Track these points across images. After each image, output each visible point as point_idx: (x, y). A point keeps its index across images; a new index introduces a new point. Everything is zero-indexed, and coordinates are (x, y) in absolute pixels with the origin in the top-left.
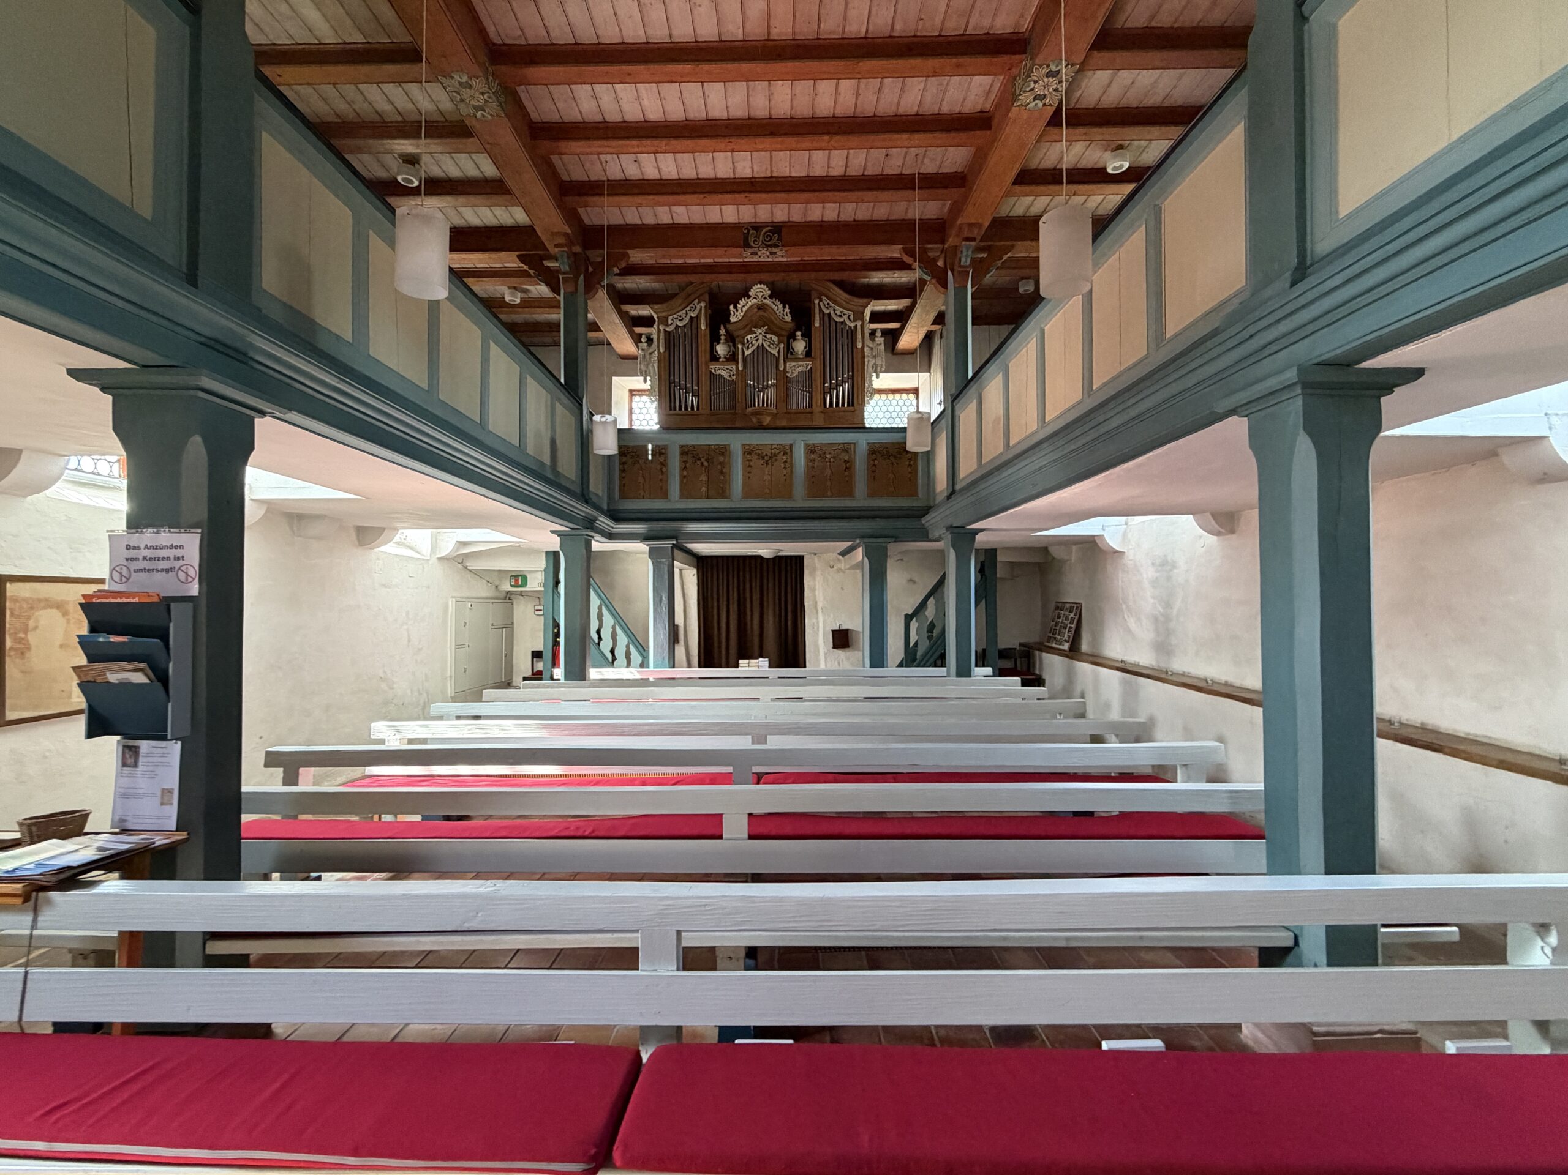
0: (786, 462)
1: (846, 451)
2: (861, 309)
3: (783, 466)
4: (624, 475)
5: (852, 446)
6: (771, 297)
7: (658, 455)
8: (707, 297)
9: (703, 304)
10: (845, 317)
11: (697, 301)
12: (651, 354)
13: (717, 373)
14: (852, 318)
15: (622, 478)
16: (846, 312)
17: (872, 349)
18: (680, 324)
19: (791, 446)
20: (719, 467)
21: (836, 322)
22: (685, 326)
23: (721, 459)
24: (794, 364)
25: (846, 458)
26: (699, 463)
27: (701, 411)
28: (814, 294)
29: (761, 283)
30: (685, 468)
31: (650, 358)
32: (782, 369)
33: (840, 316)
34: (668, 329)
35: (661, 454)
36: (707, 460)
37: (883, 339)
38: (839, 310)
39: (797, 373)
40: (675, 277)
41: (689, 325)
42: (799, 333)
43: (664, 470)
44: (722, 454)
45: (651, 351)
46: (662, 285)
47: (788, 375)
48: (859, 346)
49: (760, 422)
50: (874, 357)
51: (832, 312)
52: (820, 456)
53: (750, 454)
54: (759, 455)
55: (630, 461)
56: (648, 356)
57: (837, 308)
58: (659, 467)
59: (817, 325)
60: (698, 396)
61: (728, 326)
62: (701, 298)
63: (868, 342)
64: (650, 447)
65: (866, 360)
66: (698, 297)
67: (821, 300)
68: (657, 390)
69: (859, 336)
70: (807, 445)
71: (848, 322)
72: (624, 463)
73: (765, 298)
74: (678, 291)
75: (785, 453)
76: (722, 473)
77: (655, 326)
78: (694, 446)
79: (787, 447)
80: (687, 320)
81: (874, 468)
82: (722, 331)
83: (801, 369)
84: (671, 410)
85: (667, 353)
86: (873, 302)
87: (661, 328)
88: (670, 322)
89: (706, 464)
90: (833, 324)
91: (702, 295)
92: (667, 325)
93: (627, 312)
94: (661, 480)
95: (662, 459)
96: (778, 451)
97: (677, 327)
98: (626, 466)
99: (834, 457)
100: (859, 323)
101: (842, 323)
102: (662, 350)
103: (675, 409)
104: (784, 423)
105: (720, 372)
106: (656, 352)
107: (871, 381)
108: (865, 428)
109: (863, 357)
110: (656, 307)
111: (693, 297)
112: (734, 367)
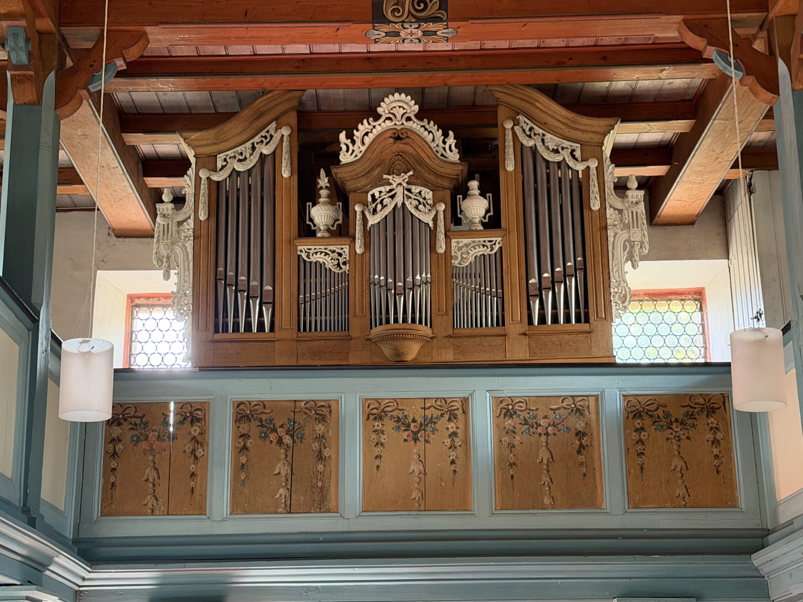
0: (454, 434)
1: (579, 411)
2: (596, 138)
3: (448, 442)
4: (113, 464)
5: (592, 402)
6: (419, 116)
7: (188, 422)
8: (293, 118)
9: (285, 131)
10: (565, 154)
11: (274, 125)
12: (180, 224)
13: (313, 259)
14: (578, 154)
15: (109, 471)
16: (566, 144)
17: (620, 211)
18: (240, 168)
19: (465, 401)
20: (315, 446)
21: (547, 162)
22: (249, 171)
23: (320, 428)
24: (466, 241)
25: (580, 425)
26: (272, 437)
27: (278, 334)
28: (502, 112)
29: (400, 90)
30: (245, 448)
31: (178, 232)
32: (441, 250)
33: (556, 151)
34: (216, 178)
35: (194, 420)
36: (291, 433)
37: (642, 193)
38: (552, 140)
39: (471, 259)
40: (232, 80)
41: (258, 169)
42: (474, 185)
43: (200, 452)
44: (322, 419)
45: (180, 218)
46: (206, 94)
47: (455, 262)
48: (596, 206)
49: (398, 353)
50: (627, 227)
51: (539, 145)
52: (526, 422)
53: (379, 418)
54: (399, 420)
55: (128, 436)
56: (173, 228)
57: (548, 136)
58: (189, 448)
59: (510, 167)
60: (274, 303)
61: (334, 170)
62: (284, 119)
63: (612, 199)
64: (172, 406)
65: (610, 233)
66: (276, 119)
67: (516, 123)
68: (189, 292)
69: (594, 189)
70: (498, 401)
71: (571, 163)
72: (115, 441)
73: (409, 119)
74: (237, 109)
75: (453, 417)
76: (320, 457)
77: (191, 172)
78: (263, 404)
79: (458, 405)
80: (253, 160)
81: (639, 447)
82: (323, 181)
83: (481, 251)
84: (216, 331)
85: (213, 220)
86: (619, 126)
87: (203, 174)
88: (219, 164)
89: (287, 440)
90: (542, 167)
91: (284, 113)
92: (215, 170)
93: (134, 148)
94: (193, 474)
95: (195, 430)
96: (438, 413)
97: (235, 173)
98: (120, 446)
99: (554, 425)
100: (593, 164)
101: (559, 163)
102: (202, 217)
103: (225, 330)
104: (449, 356)
105: (320, 258)
106: (191, 221)
107: (622, 274)
108: (614, 365)
109: (605, 228)
110: (195, 135)
111: (265, 119)
112: (346, 249)
